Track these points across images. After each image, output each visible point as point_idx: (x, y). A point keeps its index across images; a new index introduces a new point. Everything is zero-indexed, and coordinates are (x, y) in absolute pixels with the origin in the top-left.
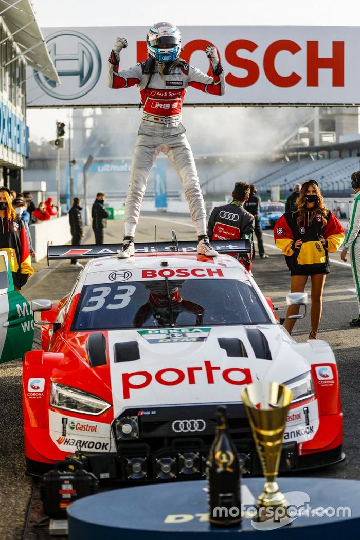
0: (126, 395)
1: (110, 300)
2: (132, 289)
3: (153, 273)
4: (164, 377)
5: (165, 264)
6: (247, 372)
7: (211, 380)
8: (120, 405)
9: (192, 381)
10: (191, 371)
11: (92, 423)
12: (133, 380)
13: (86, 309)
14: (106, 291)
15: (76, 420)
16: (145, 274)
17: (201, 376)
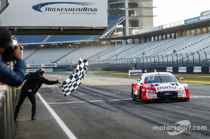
0: (158, 90)
1: (151, 79)
2: (154, 77)
3: (157, 75)
4: (163, 87)
5: (159, 73)
6: (175, 87)
7: (170, 88)
8: (157, 91)
9: (167, 88)
10: (167, 87)
11: (153, 94)
12: (159, 88)
13: (147, 80)
14: (150, 78)
15: (151, 94)
16: (156, 75)
17: (169, 87)
